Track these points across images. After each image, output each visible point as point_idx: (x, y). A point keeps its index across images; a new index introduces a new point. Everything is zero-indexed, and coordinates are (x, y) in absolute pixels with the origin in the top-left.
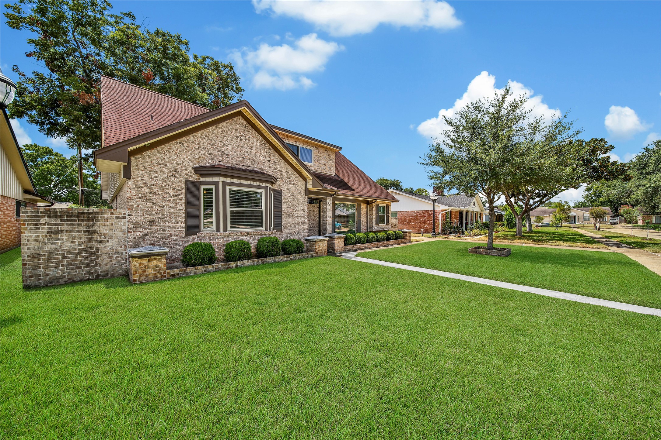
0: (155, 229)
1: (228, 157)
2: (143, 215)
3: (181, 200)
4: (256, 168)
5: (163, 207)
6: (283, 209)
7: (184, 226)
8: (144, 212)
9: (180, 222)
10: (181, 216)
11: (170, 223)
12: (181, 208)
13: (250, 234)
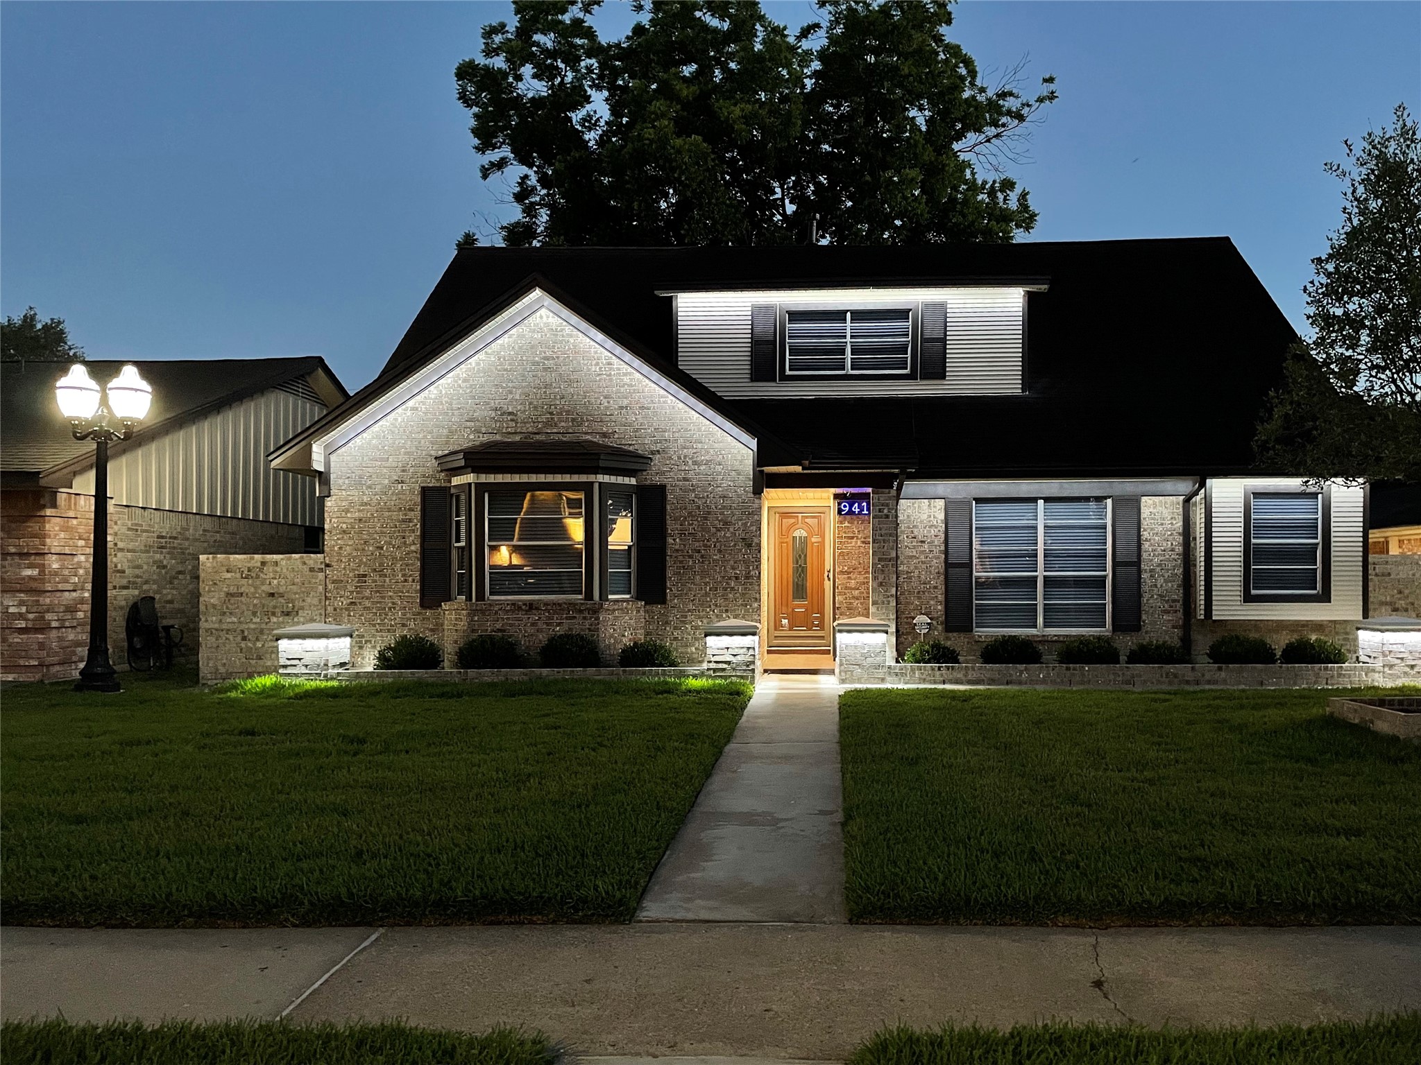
0: (367, 593)
1: (512, 420)
2: (349, 564)
3: (413, 531)
4: (586, 433)
5: (382, 548)
6: (670, 540)
7: (418, 587)
8: (349, 560)
9: (410, 579)
10: (412, 564)
11: (393, 581)
12: (413, 548)
13: (537, 609)
